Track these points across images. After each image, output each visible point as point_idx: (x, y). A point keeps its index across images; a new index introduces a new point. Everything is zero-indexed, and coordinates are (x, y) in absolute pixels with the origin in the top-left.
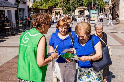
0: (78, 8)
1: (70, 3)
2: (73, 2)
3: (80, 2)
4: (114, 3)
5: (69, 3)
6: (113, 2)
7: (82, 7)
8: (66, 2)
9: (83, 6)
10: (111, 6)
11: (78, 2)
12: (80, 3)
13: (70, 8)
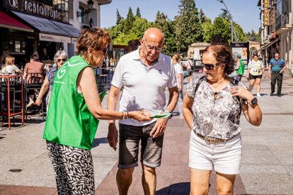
0: (192, 45)
1: (175, 35)
2: (182, 33)
3: (196, 33)
4: (277, 36)
5: (173, 35)
6: (275, 34)
7: (200, 44)
8: (168, 32)
9: (202, 41)
10: (268, 42)
11: (192, 32)
12: (197, 36)
13: (175, 45)
